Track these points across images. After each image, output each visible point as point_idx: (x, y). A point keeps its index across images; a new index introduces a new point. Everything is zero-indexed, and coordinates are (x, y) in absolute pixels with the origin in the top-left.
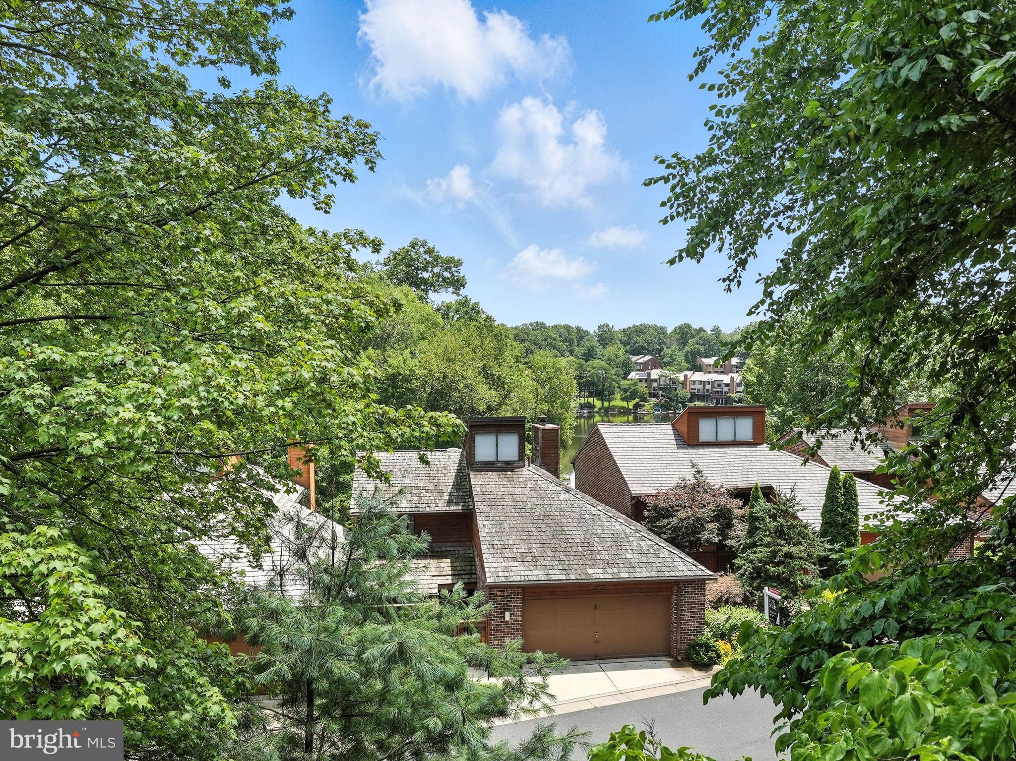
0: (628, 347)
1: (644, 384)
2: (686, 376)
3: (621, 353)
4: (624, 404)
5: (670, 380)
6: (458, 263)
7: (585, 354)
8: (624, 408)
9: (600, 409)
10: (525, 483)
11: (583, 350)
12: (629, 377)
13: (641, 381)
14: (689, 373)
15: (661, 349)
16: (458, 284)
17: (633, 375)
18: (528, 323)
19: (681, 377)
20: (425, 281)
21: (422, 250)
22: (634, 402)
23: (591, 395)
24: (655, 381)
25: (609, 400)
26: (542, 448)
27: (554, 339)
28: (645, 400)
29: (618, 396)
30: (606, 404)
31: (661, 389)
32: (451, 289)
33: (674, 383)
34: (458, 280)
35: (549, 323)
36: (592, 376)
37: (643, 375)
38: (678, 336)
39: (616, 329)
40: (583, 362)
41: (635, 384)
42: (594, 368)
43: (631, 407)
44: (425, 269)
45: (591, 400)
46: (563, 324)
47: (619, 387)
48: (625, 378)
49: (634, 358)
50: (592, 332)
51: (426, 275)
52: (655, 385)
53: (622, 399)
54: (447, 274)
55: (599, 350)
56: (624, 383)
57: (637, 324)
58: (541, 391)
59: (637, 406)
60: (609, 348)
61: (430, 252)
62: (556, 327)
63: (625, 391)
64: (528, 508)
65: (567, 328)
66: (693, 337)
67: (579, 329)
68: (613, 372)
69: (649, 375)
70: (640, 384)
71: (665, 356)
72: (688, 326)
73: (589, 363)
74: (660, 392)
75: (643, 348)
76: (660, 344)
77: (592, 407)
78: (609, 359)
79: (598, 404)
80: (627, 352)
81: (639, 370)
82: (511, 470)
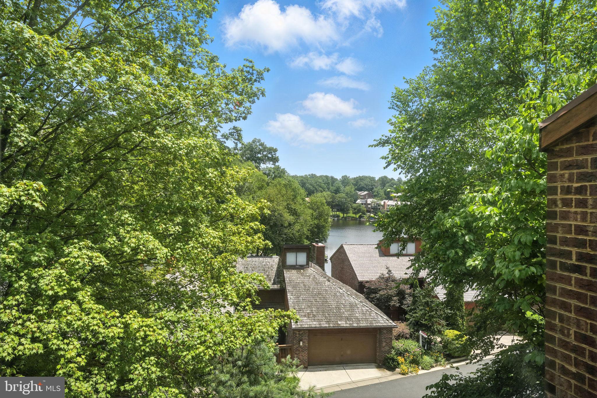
0: (356, 187)
1: (364, 206)
2: (384, 202)
3: (353, 189)
4: (354, 216)
5: (377, 204)
6: (275, 150)
7: (335, 191)
8: (354, 217)
9: (342, 218)
10: (309, 276)
11: (334, 188)
12: (357, 202)
13: (362, 204)
14: (386, 201)
15: (373, 189)
16: (275, 160)
17: (359, 201)
18: (308, 174)
19: (382, 203)
20: (259, 159)
21: (258, 144)
22: (359, 215)
23: (338, 211)
24: (369, 204)
25: (347, 213)
26: (317, 255)
27: (320, 183)
28: (364, 214)
29: (351, 212)
30: (345, 215)
31: (372, 208)
32: (271, 163)
33: (379, 206)
34: (275, 159)
35: (318, 175)
36: (339, 201)
37: (364, 201)
38: (381, 182)
39: (351, 177)
40: (334, 194)
41: (360, 206)
42: (340, 198)
43: (357, 217)
44: (259, 153)
45: (338, 213)
46: (325, 175)
47: (352, 207)
48: (355, 203)
49: (359, 193)
50: (339, 179)
51: (259, 155)
52: (369, 206)
53: (353, 213)
54: (270, 156)
55: (342, 188)
56: (354, 205)
57: (361, 176)
58: (314, 214)
59: (360, 217)
60: (347, 188)
61: (262, 145)
62: (321, 176)
63: (355, 209)
65: (327, 177)
66: (388, 183)
67: (332, 178)
68: (349, 200)
69: (366, 201)
70: (362, 206)
71: (374, 192)
72: (386, 177)
73: (338, 195)
74: (372, 210)
75: (363, 187)
76: (372, 186)
77: (338, 216)
78: (347, 193)
79: (341, 215)
80: (356, 189)
81: (362, 199)
82: (303, 269)
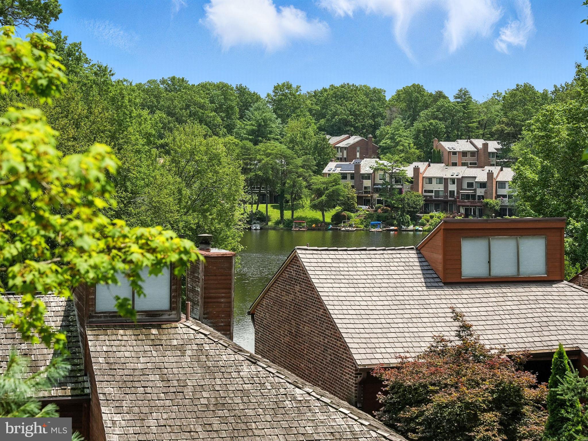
0: (322, 121)
1: (350, 182)
2: (417, 170)
3: (311, 131)
4: (317, 215)
5: (391, 176)
7: (252, 132)
8: (316, 221)
9: (277, 223)
10: (181, 349)
11: (249, 126)
12: (326, 171)
13: (344, 176)
14: (422, 165)
15: (376, 127)
16: (46, 12)
17: (331, 167)
19: (409, 172)
22: (333, 212)
23: (262, 199)
24: (367, 177)
25: (293, 209)
26: (205, 289)
27: (202, 107)
28: (351, 208)
29: (307, 202)
30: (288, 214)
31: (376, 190)
33: (398, 182)
36: (264, 168)
37: (349, 167)
38: (404, 105)
39: (304, 91)
40: (249, 144)
41: (336, 182)
42: (268, 155)
43: (328, 220)
45: (262, 207)
46: (216, 81)
47: (309, 187)
48: (318, 172)
49: (333, 140)
50: (263, 96)
52: (367, 183)
53: (314, 207)
55: (276, 125)
56: (317, 180)
57: (337, 84)
58: (186, 192)
59: (338, 219)
60: (292, 123)
62: (204, 87)
63: (319, 193)
64: (188, 391)
65: (224, 88)
66: (426, 106)
67: (242, 91)
68: (299, 161)
69: (357, 167)
70: (342, 182)
71: (382, 136)
72: (418, 89)
73: (260, 146)
74: (376, 196)
75: (346, 123)
76: (374, 117)
77: (263, 219)
78: (292, 141)
79: (274, 214)
80: (321, 129)
81: (341, 160)
82: (158, 327)
